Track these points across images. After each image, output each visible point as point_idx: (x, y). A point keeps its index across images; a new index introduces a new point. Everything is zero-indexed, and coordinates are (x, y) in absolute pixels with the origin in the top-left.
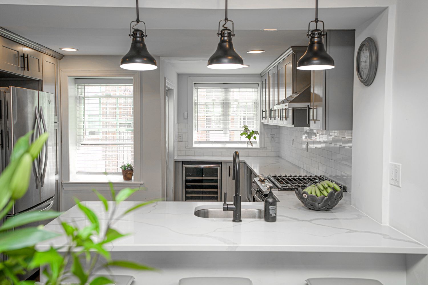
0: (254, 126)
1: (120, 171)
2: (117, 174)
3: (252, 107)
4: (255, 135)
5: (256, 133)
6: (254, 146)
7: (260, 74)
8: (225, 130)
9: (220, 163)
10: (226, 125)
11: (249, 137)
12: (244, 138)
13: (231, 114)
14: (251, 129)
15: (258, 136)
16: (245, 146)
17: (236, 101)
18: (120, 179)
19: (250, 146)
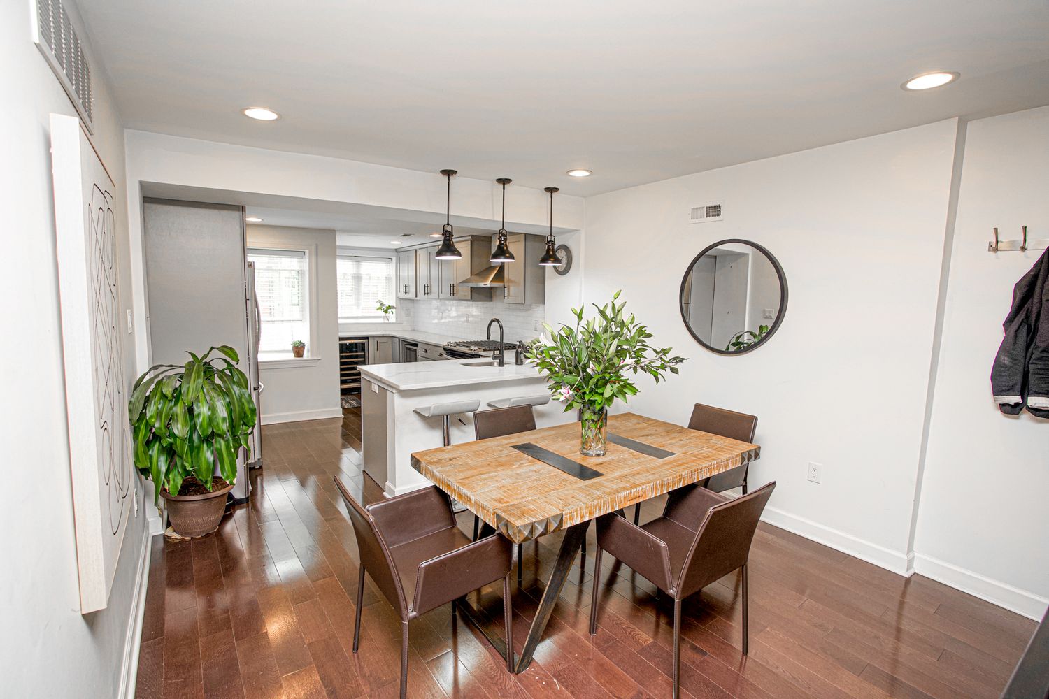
0: (390, 301)
1: (290, 348)
2: (288, 351)
3: (385, 281)
4: (392, 310)
5: (393, 307)
6: (390, 321)
7: (396, 249)
8: (358, 305)
9: (367, 338)
10: (358, 299)
11: (386, 312)
12: (381, 313)
13: (363, 289)
14: (387, 303)
15: (394, 310)
16: (381, 321)
17: (368, 275)
18: (291, 356)
19: (387, 321)
